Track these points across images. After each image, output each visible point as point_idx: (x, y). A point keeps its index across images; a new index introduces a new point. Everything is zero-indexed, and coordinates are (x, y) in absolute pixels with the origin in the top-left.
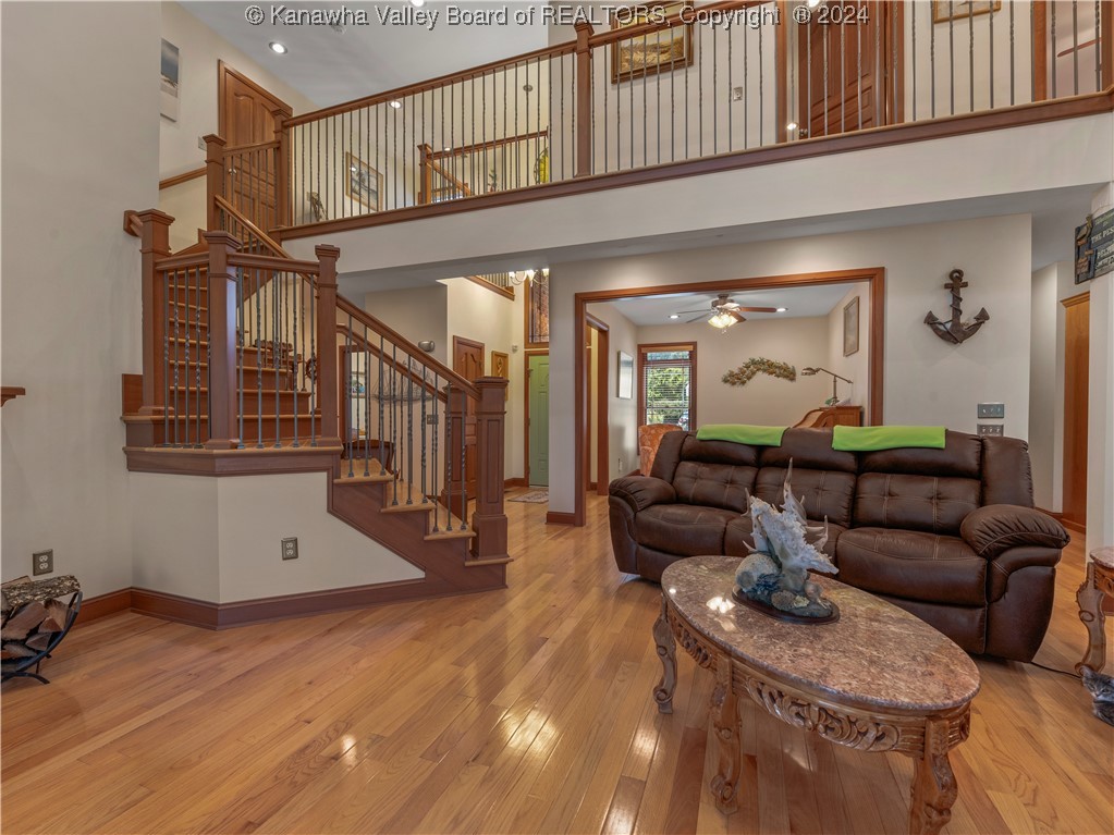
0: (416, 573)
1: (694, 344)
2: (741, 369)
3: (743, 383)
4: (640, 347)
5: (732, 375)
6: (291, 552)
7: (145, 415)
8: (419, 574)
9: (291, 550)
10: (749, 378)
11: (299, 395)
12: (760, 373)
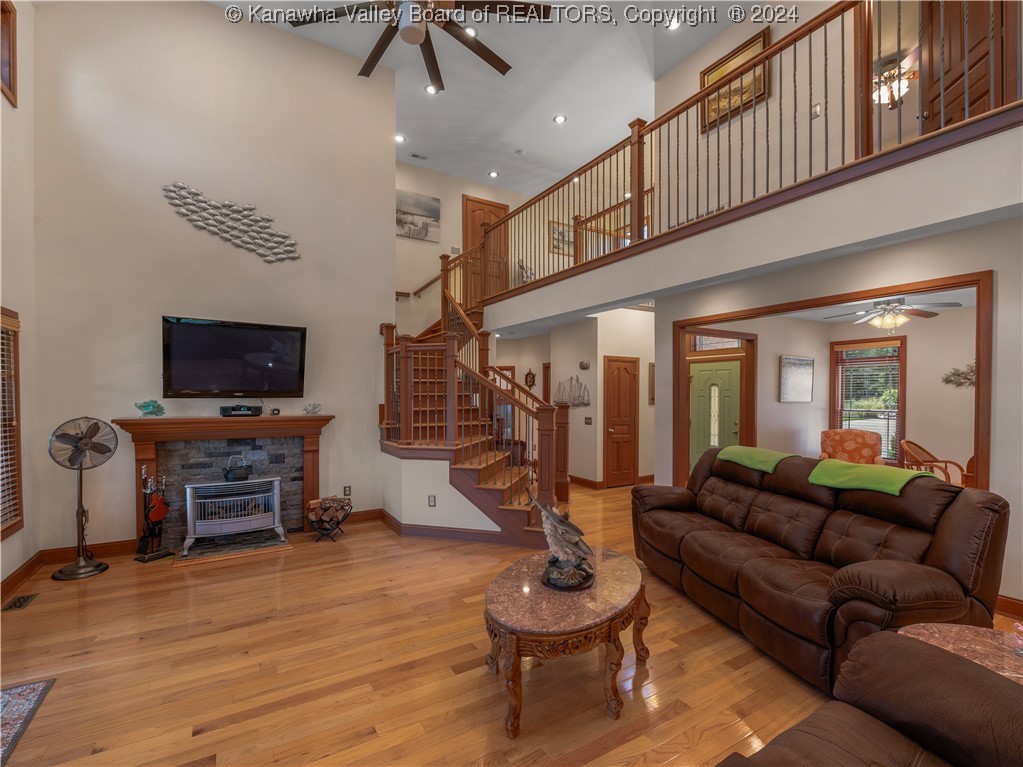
0: (495, 528)
1: (905, 337)
4: (833, 345)
5: (957, 374)
6: (432, 503)
7: (384, 426)
8: (499, 529)
9: (432, 502)
11: (474, 410)
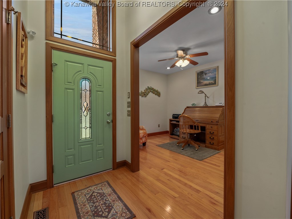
2: (145, 90)
3: (146, 96)
10: (147, 95)
12: (150, 93)
